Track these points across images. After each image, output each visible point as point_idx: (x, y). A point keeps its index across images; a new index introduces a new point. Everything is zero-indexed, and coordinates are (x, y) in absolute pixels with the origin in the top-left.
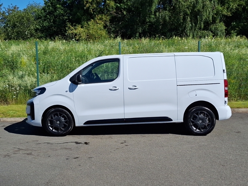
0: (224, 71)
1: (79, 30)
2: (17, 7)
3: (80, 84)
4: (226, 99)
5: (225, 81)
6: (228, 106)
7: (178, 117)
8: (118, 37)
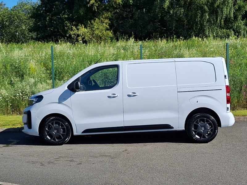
0: (225, 76)
1: (83, 30)
2: (3, 3)
3: (78, 91)
4: (229, 105)
5: (227, 87)
6: (231, 113)
7: (179, 125)
8: (131, 39)
